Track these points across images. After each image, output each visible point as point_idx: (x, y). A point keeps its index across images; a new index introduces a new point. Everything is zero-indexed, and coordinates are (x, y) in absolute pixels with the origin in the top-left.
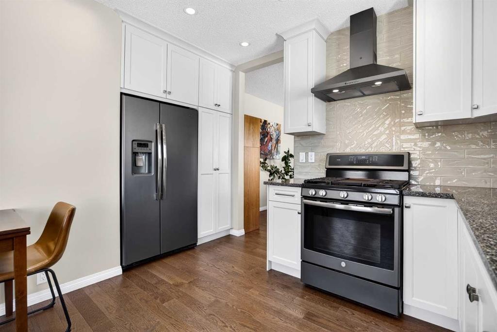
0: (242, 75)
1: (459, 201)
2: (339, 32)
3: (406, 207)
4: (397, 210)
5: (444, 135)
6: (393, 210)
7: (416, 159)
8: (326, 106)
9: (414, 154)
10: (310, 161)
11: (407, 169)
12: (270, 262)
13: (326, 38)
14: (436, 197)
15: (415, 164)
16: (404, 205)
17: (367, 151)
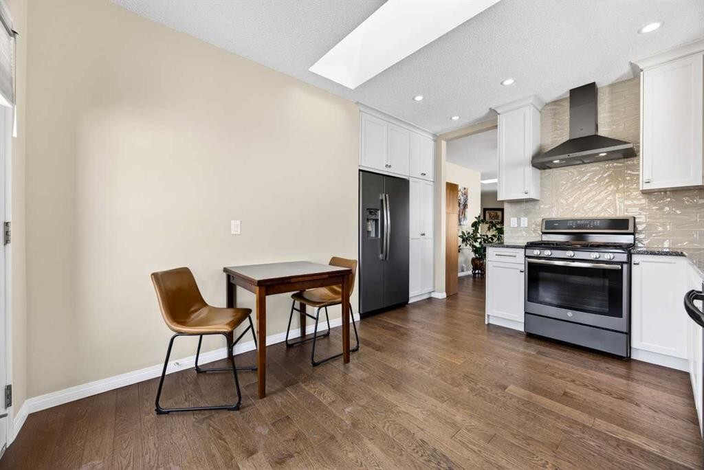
0: (444, 143)
1: (691, 258)
2: (556, 102)
3: (635, 264)
4: (625, 266)
5: (673, 200)
6: (622, 267)
7: (641, 223)
8: (541, 174)
9: (638, 218)
10: (522, 226)
11: (632, 232)
12: (488, 316)
13: (540, 108)
14: (665, 255)
15: (640, 228)
16: (633, 262)
17: (587, 216)
